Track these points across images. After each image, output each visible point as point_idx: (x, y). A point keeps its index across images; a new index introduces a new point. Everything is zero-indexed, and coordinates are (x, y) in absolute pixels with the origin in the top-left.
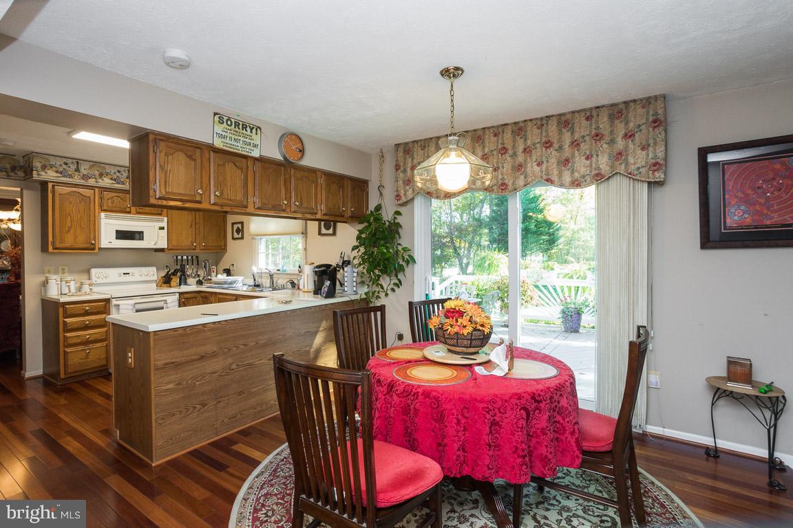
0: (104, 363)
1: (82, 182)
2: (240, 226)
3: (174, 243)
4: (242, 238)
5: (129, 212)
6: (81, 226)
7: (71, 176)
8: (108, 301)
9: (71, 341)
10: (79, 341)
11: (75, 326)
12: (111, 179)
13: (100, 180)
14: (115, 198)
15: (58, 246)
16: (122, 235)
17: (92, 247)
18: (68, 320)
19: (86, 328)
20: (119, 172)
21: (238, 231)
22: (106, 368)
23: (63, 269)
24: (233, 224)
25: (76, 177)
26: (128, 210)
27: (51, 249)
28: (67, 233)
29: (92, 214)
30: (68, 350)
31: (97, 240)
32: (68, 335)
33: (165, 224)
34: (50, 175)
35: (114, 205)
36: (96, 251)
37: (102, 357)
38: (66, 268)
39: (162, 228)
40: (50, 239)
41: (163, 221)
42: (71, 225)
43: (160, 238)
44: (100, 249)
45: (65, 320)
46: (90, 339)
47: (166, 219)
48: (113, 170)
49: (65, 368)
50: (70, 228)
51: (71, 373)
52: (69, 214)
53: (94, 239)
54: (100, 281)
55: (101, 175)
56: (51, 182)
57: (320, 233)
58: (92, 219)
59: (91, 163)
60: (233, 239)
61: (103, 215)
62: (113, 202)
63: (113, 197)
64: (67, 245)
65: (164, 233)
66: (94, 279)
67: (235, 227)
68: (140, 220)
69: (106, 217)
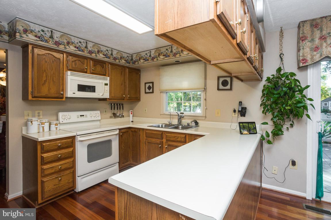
0: (71, 185)
1: (55, 47)
2: (151, 85)
3: (113, 95)
4: (153, 92)
5: (86, 72)
6: (53, 80)
7: (47, 41)
8: (73, 138)
9: (47, 172)
10: (53, 171)
11: (50, 160)
12: (75, 47)
13: (67, 47)
14: (77, 61)
15: (36, 96)
16: (82, 88)
17: (61, 96)
18: (45, 155)
19: (59, 159)
20: (80, 42)
21: (149, 88)
22: (72, 189)
23: (39, 113)
24: (146, 83)
25: (50, 42)
26: (85, 70)
27: (30, 97)
28: (43, 85)
29: (61, 71)
30: (45, 179)
31: (64, 91)
32: (45, 167)
33: (108, 82)
34: (30, 38)
35: (76, 66)
36: (64, 99)
37: (70, 181)
38: (41, 112)
39: (106, 84)
40: (30, 89)
41: (107, 80)
42: (46, 79)
43: (105, 91)
44: (67, 98)
45: (42, 155)
46: (62, 168)
47: (108, 78)
48: (76, 40)
49: (42, 195)
50: (45, 81)
51: (47, 198)
52: (45, 71)
53: (63, 90)
54: (65, 121)
55: (68, 43)
56: (31, 44)
57: (218, 89)
58: (61, 75)
59: (62, 34)
60: (146, 93)
61: (69, 72)
62: (76, 64)
63: (76, 61)
64: (43, 94)
65: (107, 88)
66: (61, 120)
67: (147, 85)
68: (92, 78)
69: (71, 75)
